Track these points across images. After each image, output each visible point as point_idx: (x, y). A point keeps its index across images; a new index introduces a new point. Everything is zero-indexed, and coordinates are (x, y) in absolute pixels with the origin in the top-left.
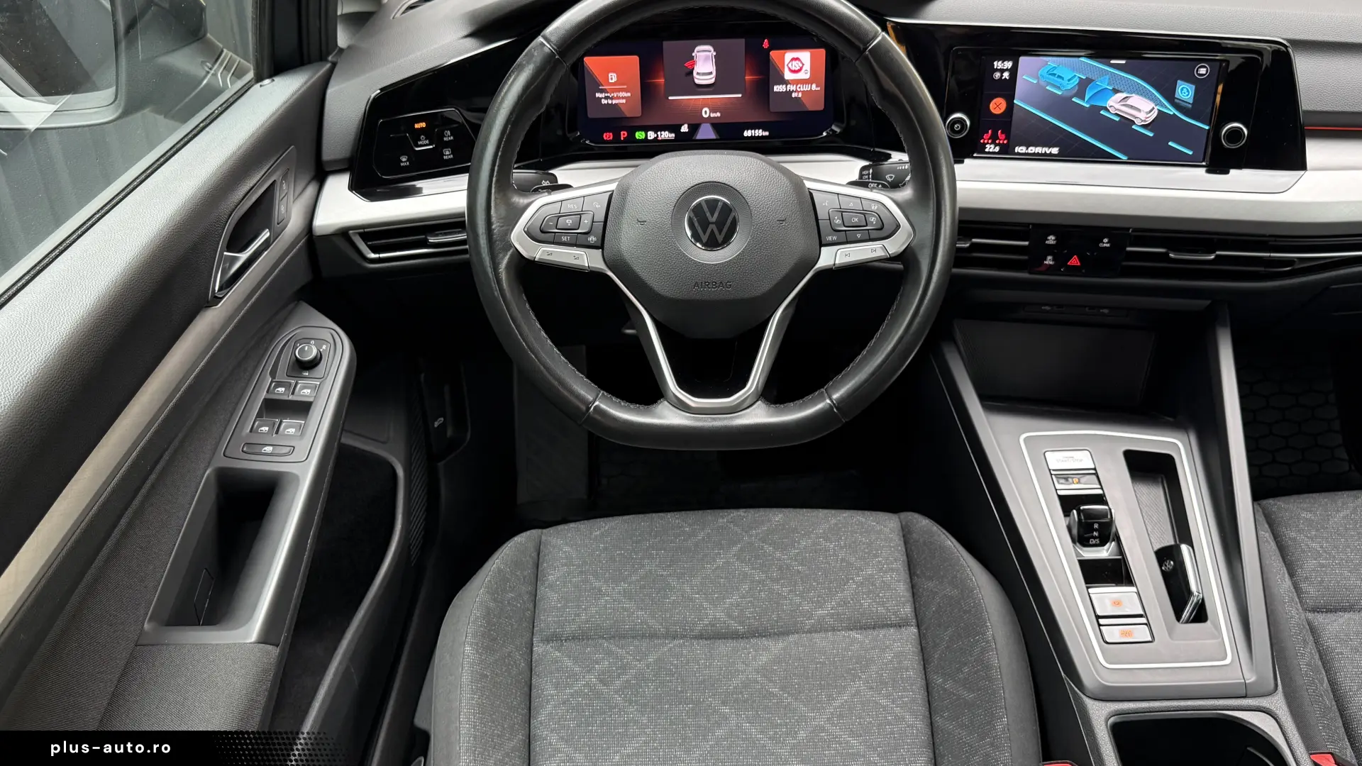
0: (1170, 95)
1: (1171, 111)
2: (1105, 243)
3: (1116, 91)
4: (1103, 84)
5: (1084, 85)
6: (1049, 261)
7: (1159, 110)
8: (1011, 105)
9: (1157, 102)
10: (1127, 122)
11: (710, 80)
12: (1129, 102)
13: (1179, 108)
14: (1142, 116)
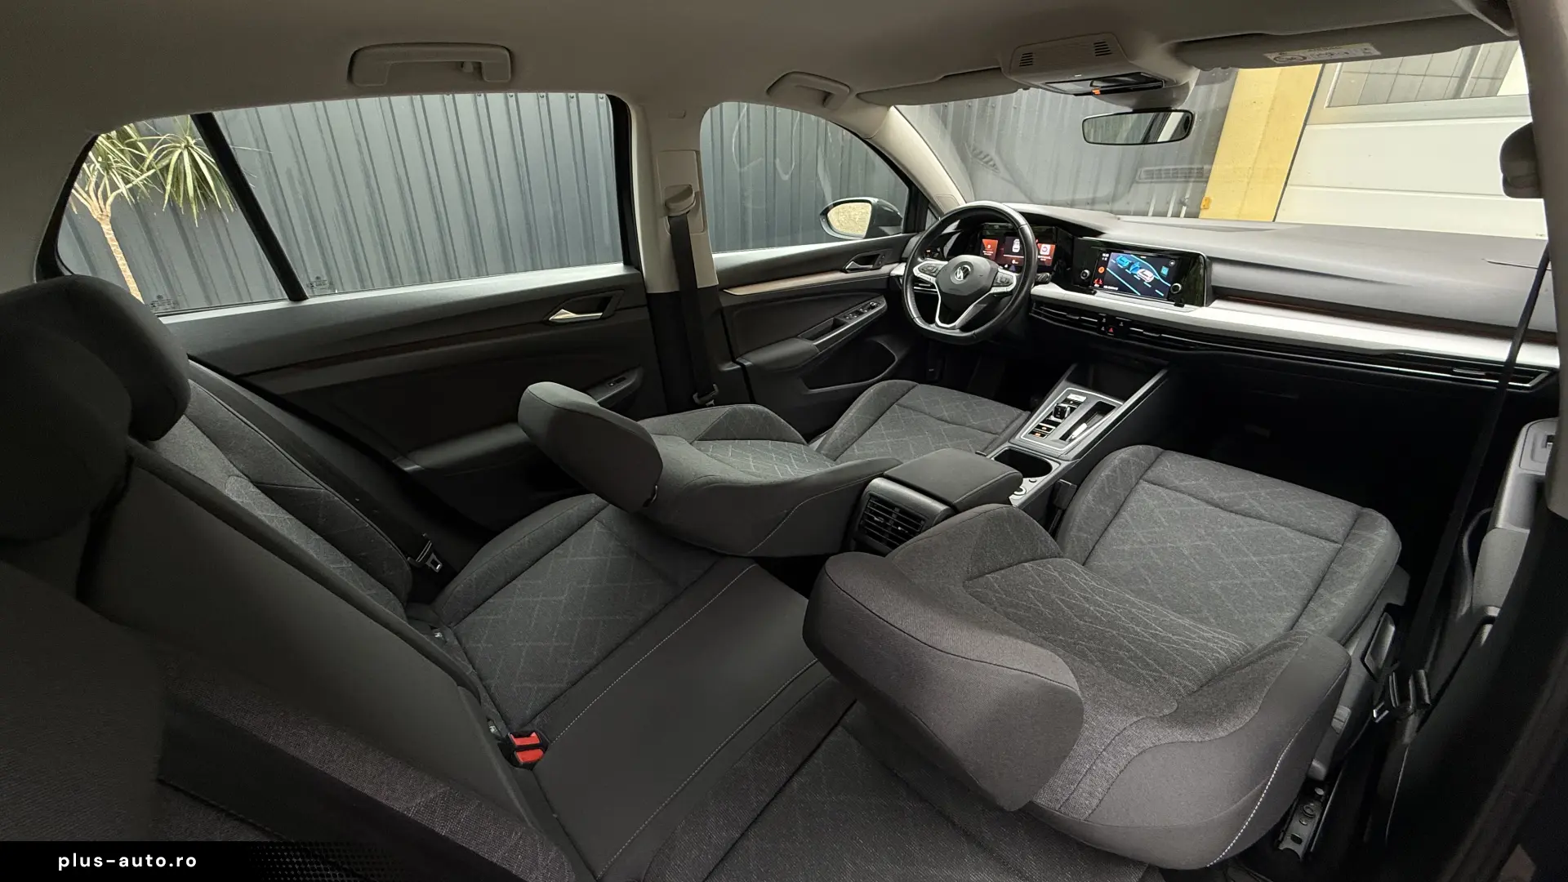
1: (1159, 278)
2: (1121, 325)
3: (1141, 268)
4: (1137, 265)
5: (1131, 264)
6: (1103, 329)
8: (1105, 270)
9: (1155, 274)
10: (1142, 281)
11: (1017, 251)
13: (1162, 277)
14: (1148, 279)
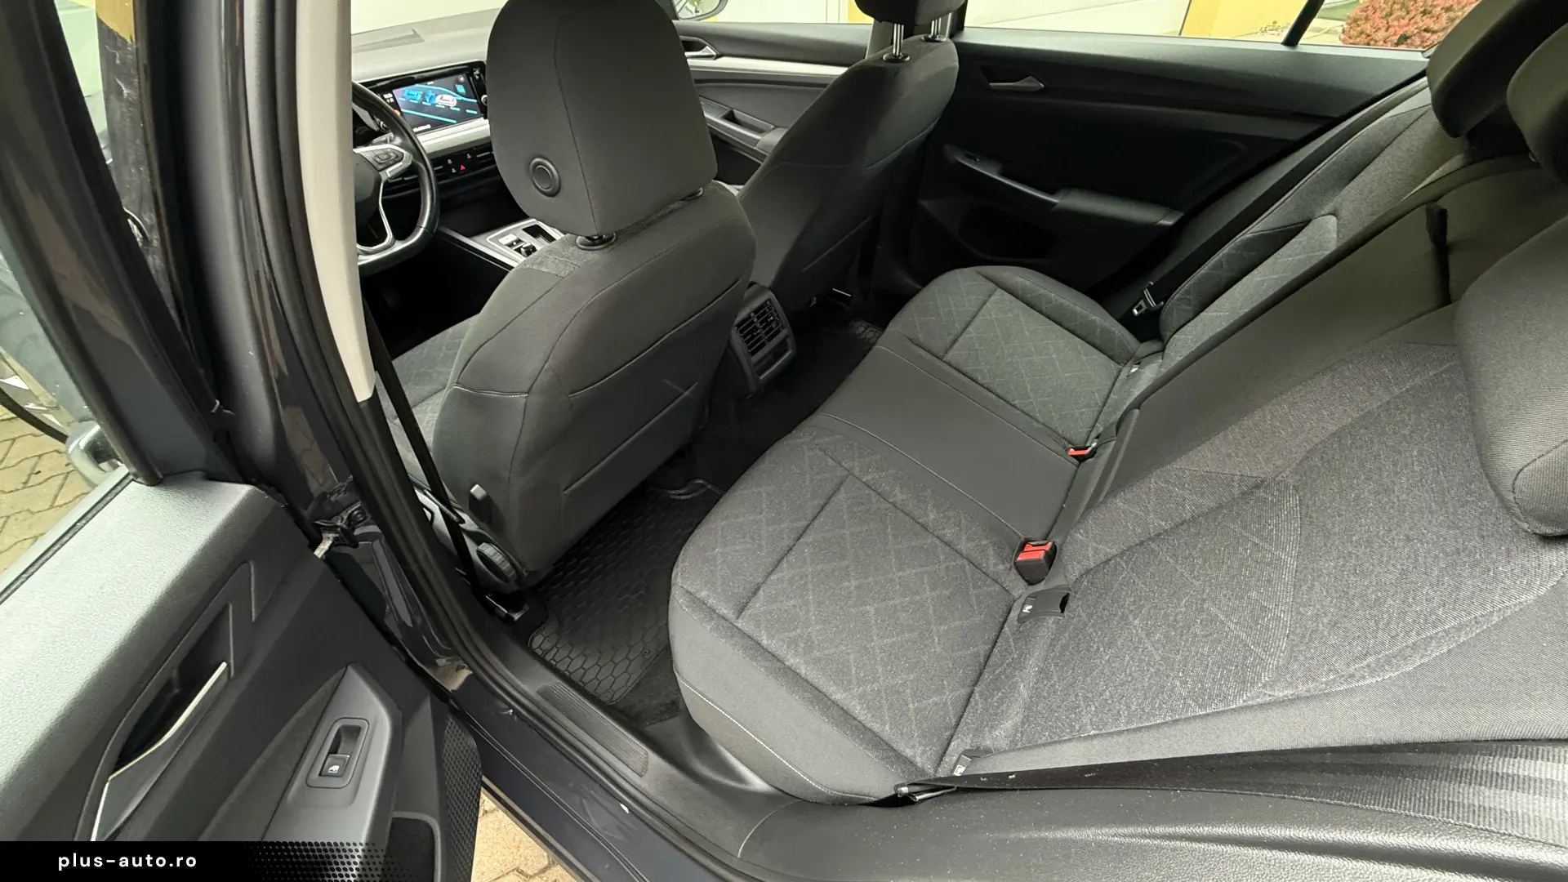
0: (456, 91)
1: (461, 98)
2: (469, 156)
4: (430, 94)
5: (423, 96)
6: (454, 171)
7: (456, 99)
8: (401, 112)
9: (454, 96)
10: (448, 107)
12: (444, 98)
14: (451, 103)
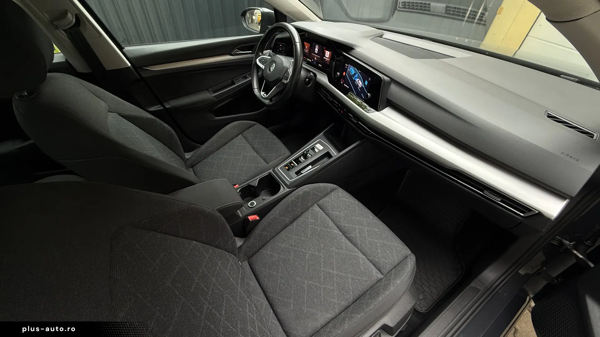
0: (364, 82)
1: (364, 87)
2: (345, 110)
3: (358, 78)
6: (339, 110)
7: (362, 86)
8: (346, 74)
9: (362, 84)
10: (358, 86)
11: (317, 52)
12: (359, 81)
13: (365, 86)
14: (360, 85)
